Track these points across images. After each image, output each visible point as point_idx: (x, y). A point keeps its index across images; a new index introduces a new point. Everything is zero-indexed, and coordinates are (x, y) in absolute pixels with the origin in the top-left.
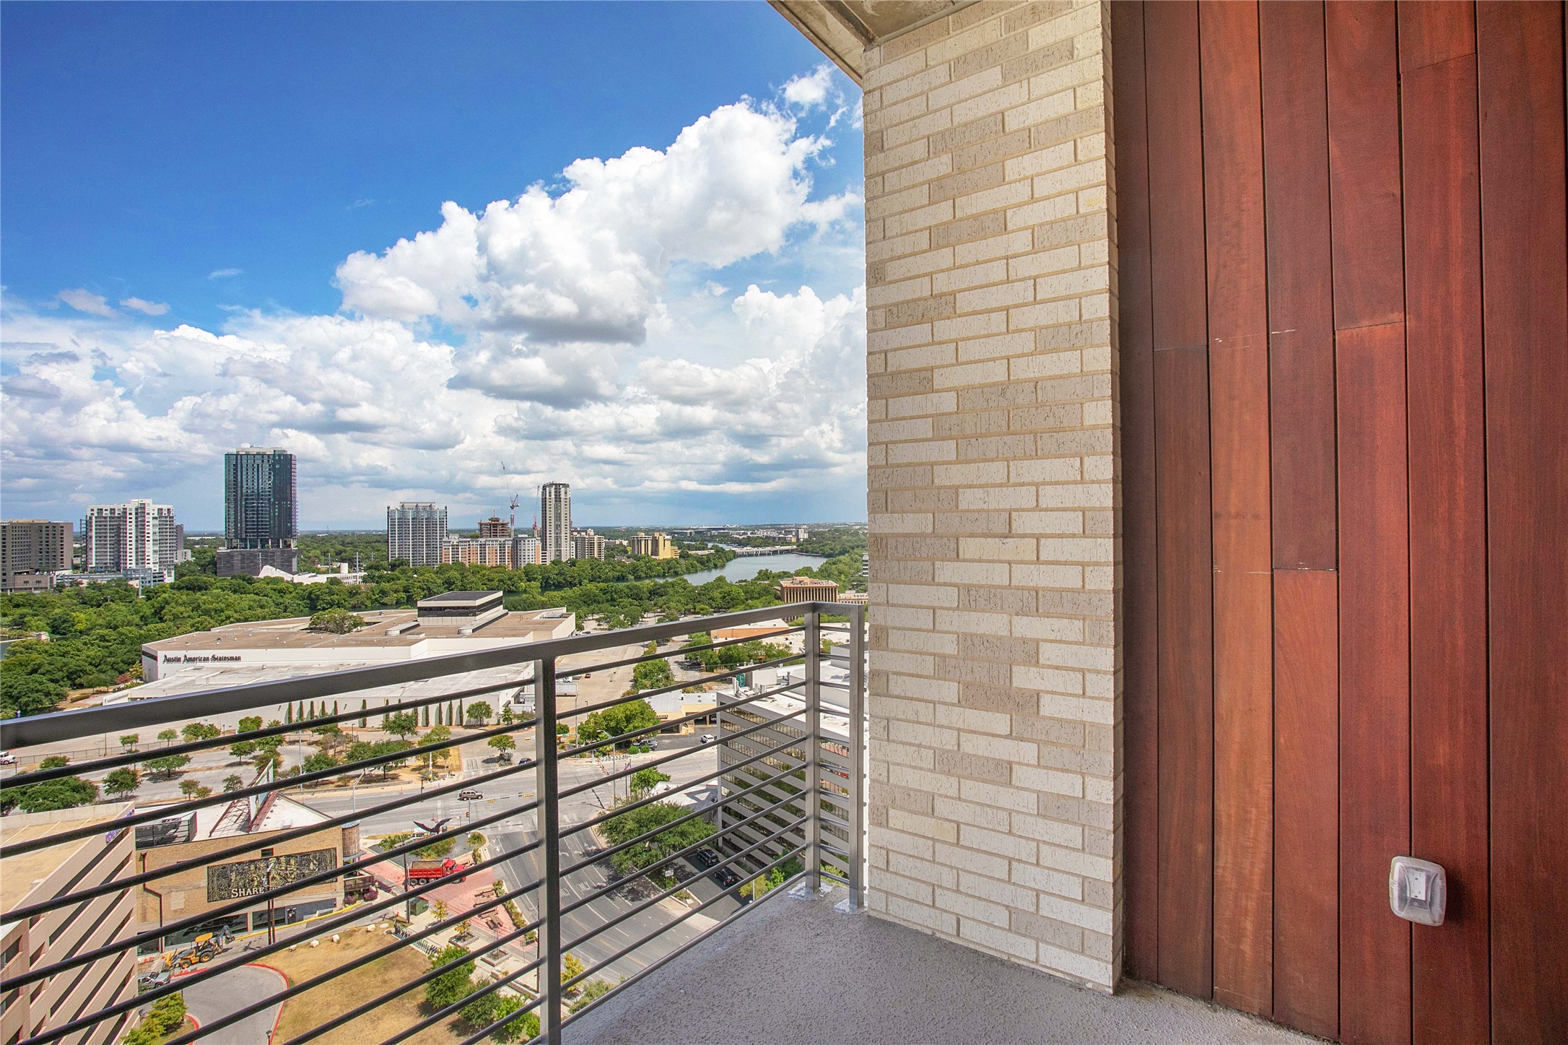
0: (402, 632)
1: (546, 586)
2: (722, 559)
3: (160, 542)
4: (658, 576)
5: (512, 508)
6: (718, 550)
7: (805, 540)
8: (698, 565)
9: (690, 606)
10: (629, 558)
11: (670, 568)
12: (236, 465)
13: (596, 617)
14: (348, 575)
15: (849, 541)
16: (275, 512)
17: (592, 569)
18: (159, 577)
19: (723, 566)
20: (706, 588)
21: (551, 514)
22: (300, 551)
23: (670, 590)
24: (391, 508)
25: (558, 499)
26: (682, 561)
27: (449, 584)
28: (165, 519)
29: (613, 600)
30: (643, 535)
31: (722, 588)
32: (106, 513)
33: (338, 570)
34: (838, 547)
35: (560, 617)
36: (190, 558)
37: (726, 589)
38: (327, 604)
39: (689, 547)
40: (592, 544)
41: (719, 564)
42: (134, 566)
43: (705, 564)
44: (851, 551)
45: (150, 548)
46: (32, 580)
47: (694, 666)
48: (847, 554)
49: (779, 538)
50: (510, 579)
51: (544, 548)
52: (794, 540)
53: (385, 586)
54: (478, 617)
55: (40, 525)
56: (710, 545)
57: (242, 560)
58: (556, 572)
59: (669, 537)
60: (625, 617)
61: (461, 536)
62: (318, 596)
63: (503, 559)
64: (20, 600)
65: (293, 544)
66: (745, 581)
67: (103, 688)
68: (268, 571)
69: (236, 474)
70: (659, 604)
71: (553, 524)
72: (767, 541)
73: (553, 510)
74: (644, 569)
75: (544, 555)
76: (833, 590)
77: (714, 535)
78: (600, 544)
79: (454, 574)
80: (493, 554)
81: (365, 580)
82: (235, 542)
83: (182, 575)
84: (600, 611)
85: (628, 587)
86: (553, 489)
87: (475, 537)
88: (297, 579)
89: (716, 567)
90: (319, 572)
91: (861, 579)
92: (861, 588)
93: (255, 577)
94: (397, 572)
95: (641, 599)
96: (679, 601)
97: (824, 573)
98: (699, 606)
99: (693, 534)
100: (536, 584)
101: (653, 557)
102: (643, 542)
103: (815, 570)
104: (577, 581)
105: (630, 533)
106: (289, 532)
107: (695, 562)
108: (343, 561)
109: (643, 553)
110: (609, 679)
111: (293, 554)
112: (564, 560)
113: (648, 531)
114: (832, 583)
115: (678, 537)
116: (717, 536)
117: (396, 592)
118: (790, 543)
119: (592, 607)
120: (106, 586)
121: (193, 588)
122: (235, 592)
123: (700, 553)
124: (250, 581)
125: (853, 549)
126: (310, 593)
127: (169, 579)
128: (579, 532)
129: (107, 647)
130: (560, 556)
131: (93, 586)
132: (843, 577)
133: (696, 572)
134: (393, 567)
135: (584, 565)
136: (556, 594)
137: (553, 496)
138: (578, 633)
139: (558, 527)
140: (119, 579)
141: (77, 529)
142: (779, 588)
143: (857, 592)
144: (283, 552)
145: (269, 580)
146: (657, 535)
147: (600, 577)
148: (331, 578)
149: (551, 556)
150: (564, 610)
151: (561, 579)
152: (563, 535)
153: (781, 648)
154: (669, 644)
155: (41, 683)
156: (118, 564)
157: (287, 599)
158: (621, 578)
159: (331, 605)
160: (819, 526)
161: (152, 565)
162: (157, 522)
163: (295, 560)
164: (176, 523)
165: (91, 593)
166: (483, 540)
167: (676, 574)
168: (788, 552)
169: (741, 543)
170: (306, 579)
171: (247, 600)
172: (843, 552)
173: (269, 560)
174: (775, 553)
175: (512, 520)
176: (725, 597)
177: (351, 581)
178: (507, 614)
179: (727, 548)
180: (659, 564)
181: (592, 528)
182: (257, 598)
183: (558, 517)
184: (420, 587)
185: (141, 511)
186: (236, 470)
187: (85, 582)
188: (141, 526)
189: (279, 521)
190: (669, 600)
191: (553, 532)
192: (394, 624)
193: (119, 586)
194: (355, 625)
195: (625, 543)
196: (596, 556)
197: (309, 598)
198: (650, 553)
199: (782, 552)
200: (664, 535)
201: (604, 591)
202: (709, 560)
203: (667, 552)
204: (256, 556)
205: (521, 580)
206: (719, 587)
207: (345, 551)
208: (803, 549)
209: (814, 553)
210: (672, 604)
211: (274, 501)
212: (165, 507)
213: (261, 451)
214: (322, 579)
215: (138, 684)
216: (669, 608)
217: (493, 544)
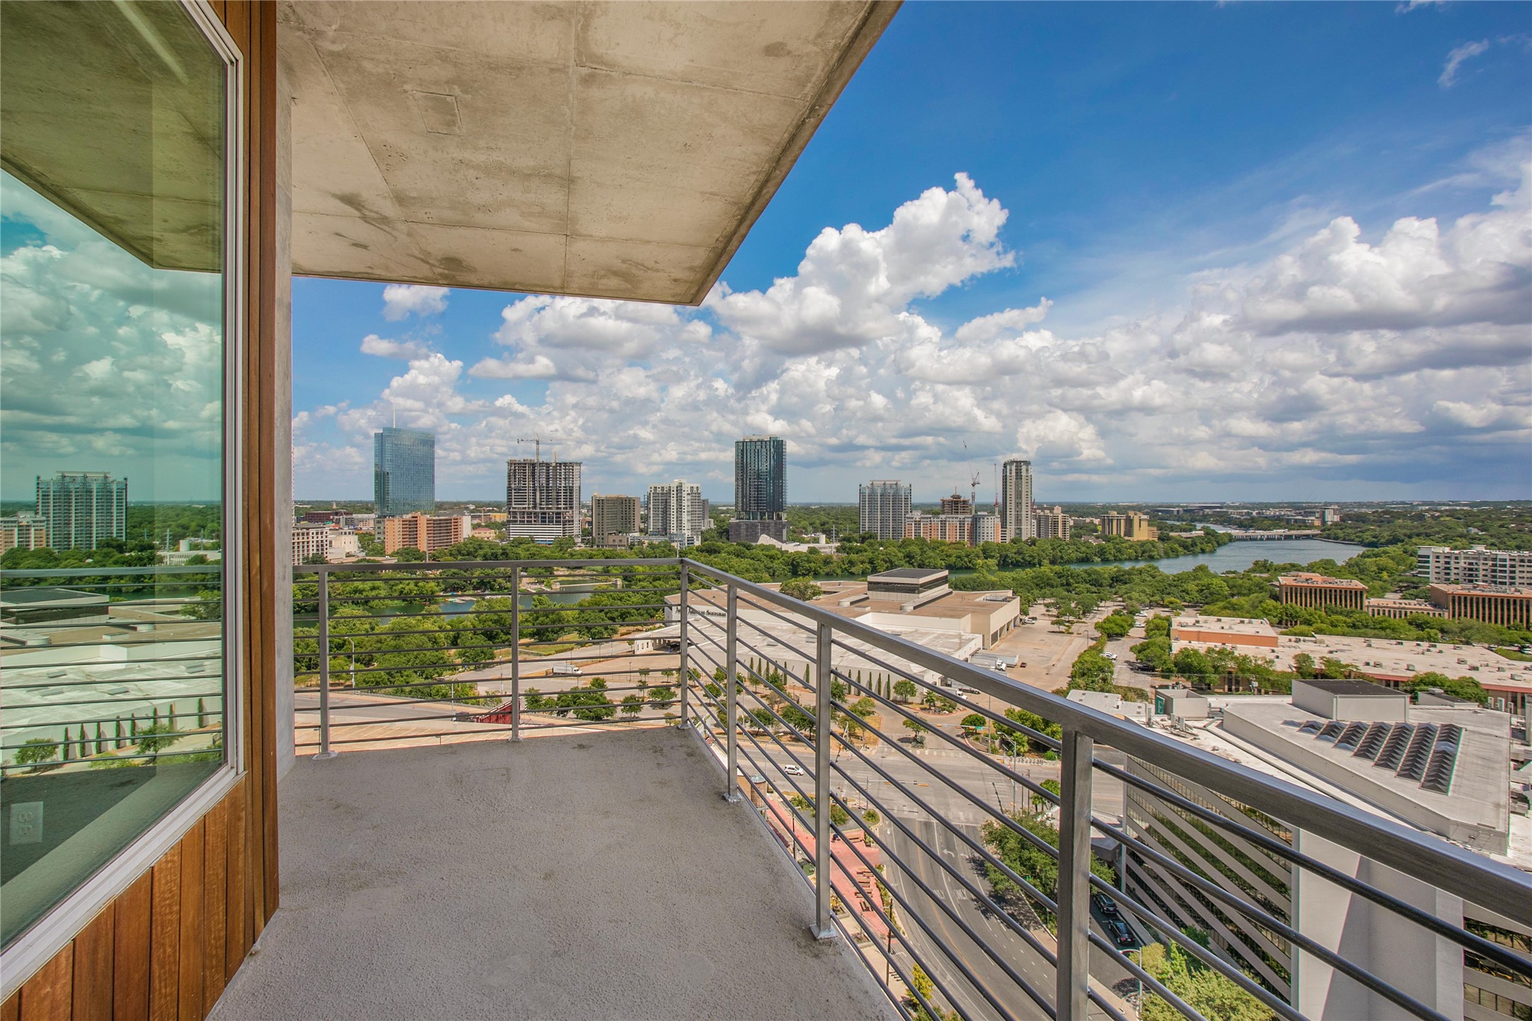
0: (852, 603)
1: (1004, 564)
2: (1213, 542)
3: (692, 513)
4: (1130, 559)
5: (973, 485)
6: (1209, 534)
7: (1335, 524)
8: (1180, 549)
9: (1157, 598)
10: (1097, 537)
11: (1145, 553)
12: (742, 451)
13: (1048, 601)
14: (826, 546)
15: (1405, 527)
16: (771, 489)
17: (1053, 549)
18: (691, 540)
19: (1213, 552)
20: (1180, 579)
21: (1011, 491)
22: (789, 523)
23: (1136, 578)
24: (863, 486)
25: (1019, 475)
26: (1160, 545)
27: (909, 558)
28: (695, 494)
29: (1068, 584)
30: (1115, 513)
31: (1200, 579)
32: (659, 491)
33: (816, 541)
34: (1385, 534)
35: (1004, 600)
36: (713, 527)
37: (1205, 581)
38: (806, 570)
39: (1172, 528)
40: (1055, 523)
41: (1208, 549)
42: (675, 531)
43: (1190, 548)
44: (1407, 539)
45: (685, 517)
46: (617, 538)
47: (1147, 669)
48: (1400, 544)
49: (1296, 521)
50: (967, 556)
51: (1004, 526)
52: (1317, 523)
53: (854, 557)
54: (921, 595)
55: (622, 499)
56: (1199, 526)
57: (747, 529)
58: (1014, 551)
59: (1145, 517)
60: (1077, 604)
61: (924, 512)
62: (799, 563)
63: (962, 536)
64: (608, 554)
65: (784, 516)
66: (1234, 573)
67: (640, 627)
68: (765, 540)
69: (742, 458)
70: (1121, 593)
71: (1013, 502)
72: (1277, 521)
73: (1013, 487)
74: (1113, 551)
75: (1004, 532)
76: (1358, 594)
77: (1208, 515)
78: (1064, 523)
79: (915, 549)
80: (952, 530)
81: (838, 550)
82: (743, 514)
83: (706, 540)
84: (1052, 596)
85: (1086, 571)
86: (1014, 468)
87: (936, 514)
88: (785, 547)
89: (1203, 551)
90: (802, 541)
91: (1415, 579)
92: (1411, 591)
93: (754, 544)
94: (864, 545)
95: (1101, 585)
96: (1144, 592)
97: (1355, 569)
98: (1168, 599)
99: (1181, 512)
100: (992, 562)
101: (1126, 538)
102: (1115, 522)
103: (1340, 563)
104: (1036, 561)
105: (1102, 511)
106: (782, 507)
107: (1176, 546)
108: (824, 532)
109: (1115, 533)
110: (1046, 672)
111: (784, 526)
112: (1024, 538)
113: (1122, 510)
114: (1357, 584)
115: (1158, 515)
116: (1211, 516)
117: (862, 562)
118: (1311, 527)
119: (1043, 591)
120: (658, 547)
121: (711, 551)
122: (738, 556)
123: (1184, 535)
124: (749, 548)
125: (1410, 537)
126: (793, 560)
127: (697, 543)
128: (1043, 509)
129: (645, 596)
130: (1020, 534)
131: (651, 545)
132: (1385, 575)
133: (1177, 556)
134: (863, 540)
135: (1045, 544)
136: (1008, 575)
137: (1014, 474)
138: (1023, 617)
139: (1018, 504)
140: (666, 541)
141: (642, 500)
142: (1277, 584)
143: (1404, 598)
144: (776, 523)
145: (765, 548)
146: (1131, 514)
147: (1062, 558)
148: (811, 548)
149: (1011, 534)
150: (1009, 593)
151: (1019, 558)
152: (1024, 513)
153: (1259, 662)
154: (1123, 639)
155: (603, 620)
156: (665, 529)
157: (776, 564)
158: (1085, 560)
159: (808, 573)
160: (1360, 505)
161: (687, 533)
162: (689, 497)
163: (785, 531)
164: (702, 498)
165: (649, 551)
166: (943, 517)
167: (1152, 558)
168: (1307, 537)
169: (1241, 525)
170: (791, 548)
171: (745, 563)
172: (1394, 541)
173: (766, 530)
174: (1288, 537)
175: (973, 497)
176: (1202, 590)
177: (828, 550)
178: (951, 593)
179: (1221, 530)
180: (1131, 547)
181: (1061, 505)
182: (752, 561)
183: (1019, 495)
184: (883, 560)
185: (679, 489)
186: (742, 454)
187: (646, 542)
188: (679, 500)
189: (774, 498)
190: (1132, 589)
191: (1013, 510)
192: (848, 595)
193: (665, 547)
194: (814, 594)
195: (1097, 521)
196: (1060, 535)
197: (792, 564)
198: (1122, 534)
199: (1298, 538)
200: (1140, 514)
201: (1060, 575)
202: (1194, 544)
203: (1143, 533)
204: (755, 526)
205: (979, 557)
206: (1196, 578)
207: (826, 523)
208: (1329, 534)
209: (1347, 540)
210: (1135, 595)
211: (771, 481)
212: (695, 486)
213: (761, 438)
214: (804, 548)
215: (660, 627)
216: (1130, 599)
217: (953, 520)
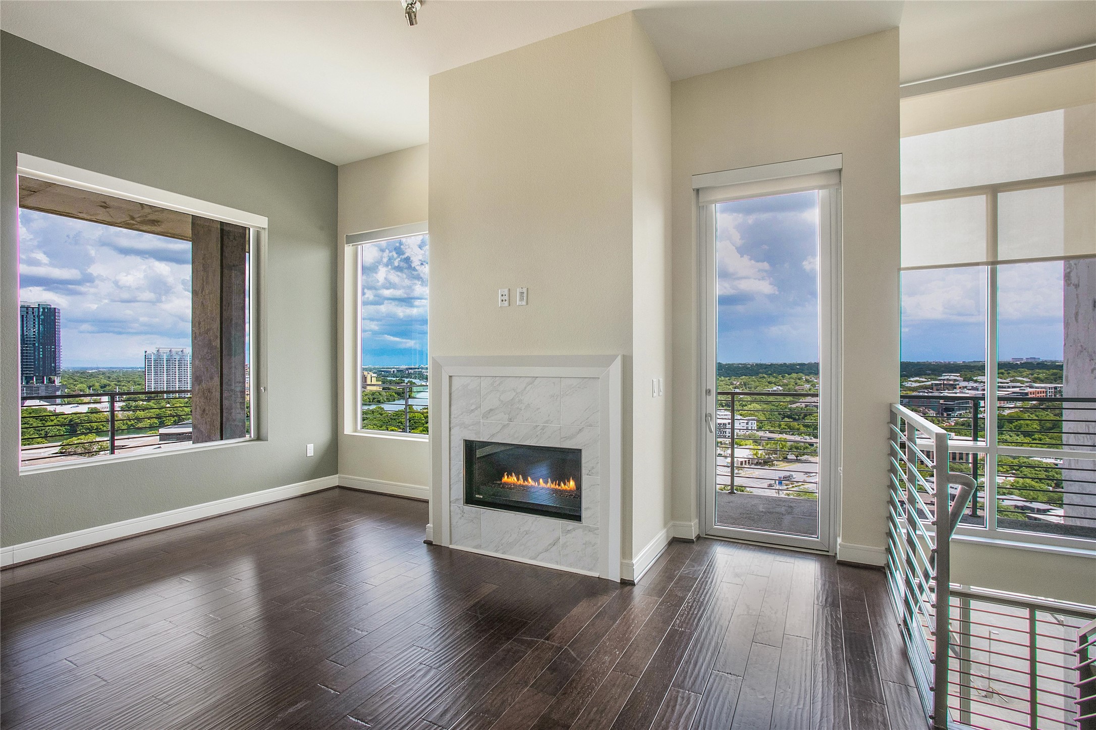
8: (395, 396)
9: (384, 428)
16: (39, 354)
20: (398, 414)
23: (371, 416)
24: (148, 352)
26: (384, 393)
31: (408, 414)
33: (97, 402)
37: (411, 415)
39: (391, 382)
43: (400, 395)
56: (406, 380)
59: (375, 375)
62: (77, 424)
65: (58, 381)
77: (411, 373)
88: (60, 409)
90: (81, 403)
94: (150, 404)
99: (395, 372)
106: (54, 371)
107: (393, 394)
108: (106, 394)
115: (383, 375)
116: (413, 374)
117: (150, 418)
123: (398, 386)
126: (71, 421)
133: (394, 400)
144: (47, 387)
148: (92, 409)
159: (90, 431)
163: (58, 395)
170: (68, 409)
176: (410, 421)
180: (366, 395)
184: (171, 415)
189: (44, 363)
197: (69, 424)
200: (371, 373)
202: (404, 392)
206: (406, 413)
207: (109, 385)
211: (39, 346)
214: (84, 409)
